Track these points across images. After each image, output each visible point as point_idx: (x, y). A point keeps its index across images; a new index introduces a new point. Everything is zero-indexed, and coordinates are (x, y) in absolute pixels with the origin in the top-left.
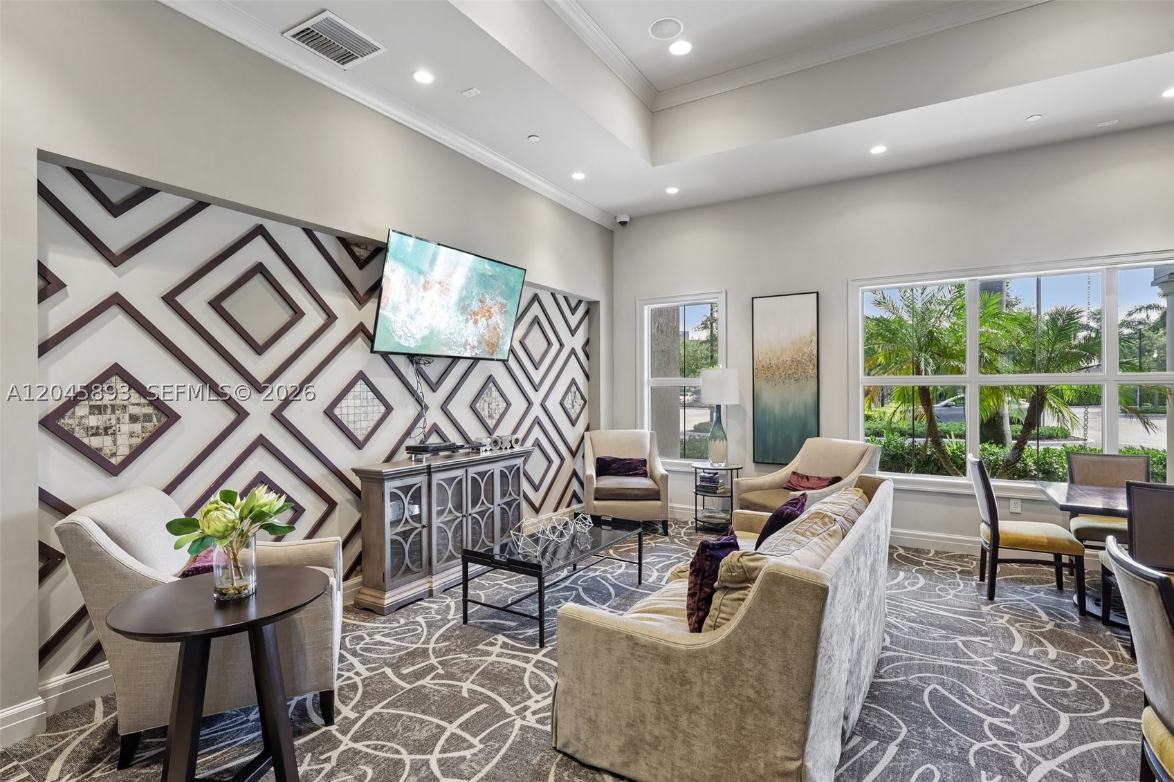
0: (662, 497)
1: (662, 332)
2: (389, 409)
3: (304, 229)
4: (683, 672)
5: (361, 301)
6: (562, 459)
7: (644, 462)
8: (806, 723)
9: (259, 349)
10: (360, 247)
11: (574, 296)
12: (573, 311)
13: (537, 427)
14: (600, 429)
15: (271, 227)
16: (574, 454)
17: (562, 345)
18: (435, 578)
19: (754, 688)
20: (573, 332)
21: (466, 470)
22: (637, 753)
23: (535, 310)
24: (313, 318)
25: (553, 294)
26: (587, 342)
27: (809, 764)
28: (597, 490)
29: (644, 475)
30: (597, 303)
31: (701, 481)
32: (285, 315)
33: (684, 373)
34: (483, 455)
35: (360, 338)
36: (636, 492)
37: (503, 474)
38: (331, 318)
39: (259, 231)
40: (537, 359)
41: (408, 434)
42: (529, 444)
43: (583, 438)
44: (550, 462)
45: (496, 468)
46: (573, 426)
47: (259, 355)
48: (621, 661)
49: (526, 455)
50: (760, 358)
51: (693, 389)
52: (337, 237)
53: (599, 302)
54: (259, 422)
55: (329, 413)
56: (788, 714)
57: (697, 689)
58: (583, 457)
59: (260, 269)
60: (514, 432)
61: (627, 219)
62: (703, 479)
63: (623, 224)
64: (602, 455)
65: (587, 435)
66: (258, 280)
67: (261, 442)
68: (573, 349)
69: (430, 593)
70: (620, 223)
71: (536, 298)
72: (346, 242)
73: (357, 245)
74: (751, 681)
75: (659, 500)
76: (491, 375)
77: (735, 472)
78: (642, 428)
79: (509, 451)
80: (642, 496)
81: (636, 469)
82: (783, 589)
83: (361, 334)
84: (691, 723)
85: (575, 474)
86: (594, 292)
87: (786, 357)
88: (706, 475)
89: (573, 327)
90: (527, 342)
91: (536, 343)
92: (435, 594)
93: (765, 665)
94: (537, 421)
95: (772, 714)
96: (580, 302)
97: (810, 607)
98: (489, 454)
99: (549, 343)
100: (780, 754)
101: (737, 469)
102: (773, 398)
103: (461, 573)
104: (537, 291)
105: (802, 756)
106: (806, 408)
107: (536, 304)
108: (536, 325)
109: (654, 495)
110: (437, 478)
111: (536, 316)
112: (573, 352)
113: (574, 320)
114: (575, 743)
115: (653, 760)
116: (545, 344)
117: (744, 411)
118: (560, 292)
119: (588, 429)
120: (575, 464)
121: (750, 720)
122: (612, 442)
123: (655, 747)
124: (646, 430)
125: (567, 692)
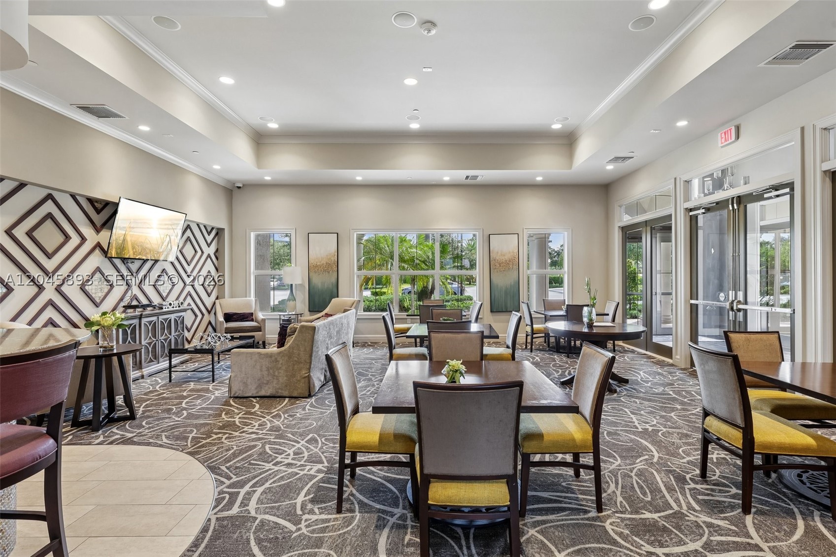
0: (262, 330)
1: (260, 244)
2: (112, 286)
3: (71, 195)
4: (276, 359)
5: (98, 231)
6: (203, 315)
7: (252, 314)
8: (311, 363)
9: (49, 256)
10: (98, 203)
11: (210, 226)
12: (209, 233)
13: (189, 297)
14: (225, 298)
15: (56, 195)
16: (209, 312)
17: (202, 252)
18: (143, 370)
19: (297, 357)
20: (209, 245)
21: (158, 317)
22: (261, 388)
23: (188, 233)
24: (75, 240)
25: (198, 225)
26: (217, 250)
27: (312, 375)
28: (226, 328)
29: (252, 320)
30: (223, 229)
31: (283, 321)
32: (61, 238)
33: (273, 268)
34: (164, 310)
35: (97, 250)
36: (248, 328)
37: (175, 320)
38: (83, 239)
39: (50, 197)
40: (189, 260)
41: (121, 299)
42: (185, 306)
43: (215, 303)
44: (196, 316)
45: (173, 317)
46: (209, 296)
47: (50, 259)
48: (256, 361)
49: (185, 310)
50: (312, 262)
51: (277, 277)
52: (87, 199)
53: (224, 229)
54: (49, 293)
55: (82, 288)
56: (306, 362)
57: (281, 362)
58: (215, 314)
59: (50, 216)
60: (177, 299)
61: (241, 186)
62: (284, 320)
63: (239, 188)
64: (227, 312)
65: (217, 301)
66: (49, 222)
67: (51, 303)
68: (209, 254)
69: (142, 377)
70: (237, 187)
71: (188, 227)
72: (91, 201)
73: (96, 202)
74: (297, 356)
75: (261, 331)
76: (164, 269)
77: (299, 315)
78: (250, 297)
79: (177, 308)
80: (253, 330)
81: (248, 318)
82: (304, 329)
83: (98, 248)
84: (279, 373)
85: (210, 323)
86: (222, 224)
87: (324, 262)
88: (286, 318)
89: (209, 242)
90: (184, 251)
91: (189, 251)
92: (145, 377)
93: (300, 350)
94: (189, 294)
95: (302, 363)
96: (213, 229)
97: (311, 332)
98: (167, 310)
99: (196, 251)
100: (304, 373)
101: (301, 314)
102: (318, 280)
103: (168, 364)
104: (189, 223)
105: (309, 372)
106: (332, 285)
107: (189, 230)
108: (189, 241)
109: (258, 329)
110: (144, 320)
111: (189, 237)
112: (209, 256)
113: (209, 239)
114: (238, 391)
115: (266, 388)
116: (194, 252)
117: (304, 287)
118: (202, 224)
119: (217, 298)
120: (210, 318)
121: (296, 366)
122: (232, 304)
123: (267, 384)
124: (252, 298)
125: (236, 376)
